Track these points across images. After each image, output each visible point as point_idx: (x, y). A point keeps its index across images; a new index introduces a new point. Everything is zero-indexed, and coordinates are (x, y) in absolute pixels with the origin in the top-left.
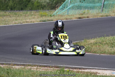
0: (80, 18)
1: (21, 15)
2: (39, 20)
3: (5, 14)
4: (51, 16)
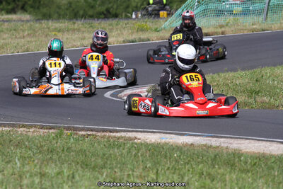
4: (156, 30)
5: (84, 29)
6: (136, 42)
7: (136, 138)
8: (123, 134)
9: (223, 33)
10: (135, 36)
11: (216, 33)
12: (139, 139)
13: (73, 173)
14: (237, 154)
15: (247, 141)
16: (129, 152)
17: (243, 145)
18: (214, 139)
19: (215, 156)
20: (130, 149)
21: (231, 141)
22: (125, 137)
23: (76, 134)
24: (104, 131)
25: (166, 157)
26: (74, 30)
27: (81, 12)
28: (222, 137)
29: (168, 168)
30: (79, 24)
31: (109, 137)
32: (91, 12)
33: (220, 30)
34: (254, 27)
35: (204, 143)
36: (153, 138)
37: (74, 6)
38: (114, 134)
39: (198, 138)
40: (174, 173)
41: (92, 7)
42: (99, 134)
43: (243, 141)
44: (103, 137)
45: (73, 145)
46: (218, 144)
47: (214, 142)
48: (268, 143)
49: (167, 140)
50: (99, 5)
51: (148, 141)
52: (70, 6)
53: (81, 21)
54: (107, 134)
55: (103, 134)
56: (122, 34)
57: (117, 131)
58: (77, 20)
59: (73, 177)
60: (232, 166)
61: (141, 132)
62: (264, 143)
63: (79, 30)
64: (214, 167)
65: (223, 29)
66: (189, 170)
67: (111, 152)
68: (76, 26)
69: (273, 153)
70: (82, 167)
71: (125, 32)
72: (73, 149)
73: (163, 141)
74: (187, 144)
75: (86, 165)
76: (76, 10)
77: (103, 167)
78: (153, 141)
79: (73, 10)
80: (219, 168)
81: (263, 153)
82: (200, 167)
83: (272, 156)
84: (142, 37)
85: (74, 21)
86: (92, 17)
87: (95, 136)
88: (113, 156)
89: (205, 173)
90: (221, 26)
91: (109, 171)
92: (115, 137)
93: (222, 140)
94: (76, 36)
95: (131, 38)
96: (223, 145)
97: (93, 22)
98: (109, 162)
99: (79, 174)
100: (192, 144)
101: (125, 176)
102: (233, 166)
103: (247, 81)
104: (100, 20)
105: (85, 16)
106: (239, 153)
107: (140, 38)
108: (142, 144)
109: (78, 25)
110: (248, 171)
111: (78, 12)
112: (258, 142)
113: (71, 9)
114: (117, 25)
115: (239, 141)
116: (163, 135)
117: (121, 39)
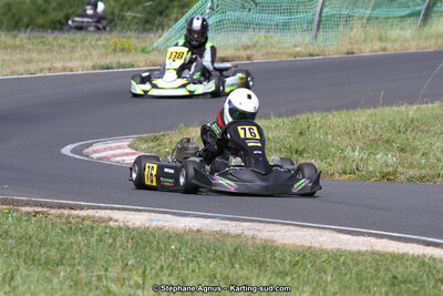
1: (60, 46)
4: (143, 51)
5: (30, 47)
6: (112, 68)
7: (111, 219)
8: (90, 212)
9: (249, 58)
10: (111, 60)
11: (239, 58)
12: (116, 221)
13: (12, 272)
14: (269, 248)
15: (286, 227)
16: (100, 240)
17: (278, 234)
18: (234, 223)
19: (235, 250)
20: (101, 236)
21: (260, 226)
22: (93, 217)
23: (17, 211)
24: (61, 206)
25: (158, 249)
26: (14, 48)
27: (26, 20)
28: (245, 221)
29: (162, 267)
30: (22, 37)
31: (69, 216)
32: (41, 20)
33: (243, 53)
34: (298, 49)
35: (217, 228)
36: (138, 219)
37: (14, 10)
38: (76, 212)
39: (208, 221)
40: (170, 275)
41: (44, 12)
42: (53, 211)
43: (278, 227)
44: (60, 216)
45: (13, 228)
46: (240, 232)
47: (234, 227)
48: (317, 231)
49: (161, 224)
50: (54, 9)
51: (130, 224)
52: (9, 10)
53: (25, 32)
54: (66, 212)
55: (59, 211)
56: (91, 55)
57: (82, 208)
58: (20, 31)
59: (12, 278)
60: (260, 266)
61: (119, 209)
62: (311, 230)
63: (22, 47)
64: (233, 266)
65: (249, 52)
66: (193, 271)
67: (72, 240)
68: (18, 42)
69: (325, 247)
70: (26, 263)
71: (95, 53)
72: (13, 233)
73: (154, 224)
74: (191, 231)
75: (33, 260)
76: (17, 17)
77: (60, 263)
78: (138, 224)
79: (13, 16)
80: (242, 268)
81: (310, 248)
82: (211, 266)
83: (323, 251)
84: (122, 61)
85: (15, 32)
86: (42, 27)
87: (46, 215)
88: (75, 246)
89: (218, 276)
90: (246, 48)
91: (69, 269)
92: (78, 217)
93: (246, 224)
94: (17, 56)
95: (103, 62)
96: (246, 233)
97: (45, 35)
98: (68, 256)
99: (21, 274)
100: (199, 231)
101: (94, 279)
102: (262, 265)
103: (285, 133)
104: (56, 32)
105: (32, 25)
106: (272, 247)
107: (119, 63)
108: (120, 228)
109: (21, 40)
110: (287, 274)
111: (21, 18)
112: (301, 229)
113: (10, 14)
114: (82, 41)
115: (272, 227)
116: (153, 214)
117: (89, 63)
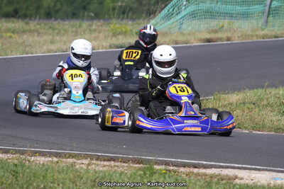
0: (209, 41)
2: (108, 44)
3: (27, 27)
12: (241, 179)
68: (32, 27)
